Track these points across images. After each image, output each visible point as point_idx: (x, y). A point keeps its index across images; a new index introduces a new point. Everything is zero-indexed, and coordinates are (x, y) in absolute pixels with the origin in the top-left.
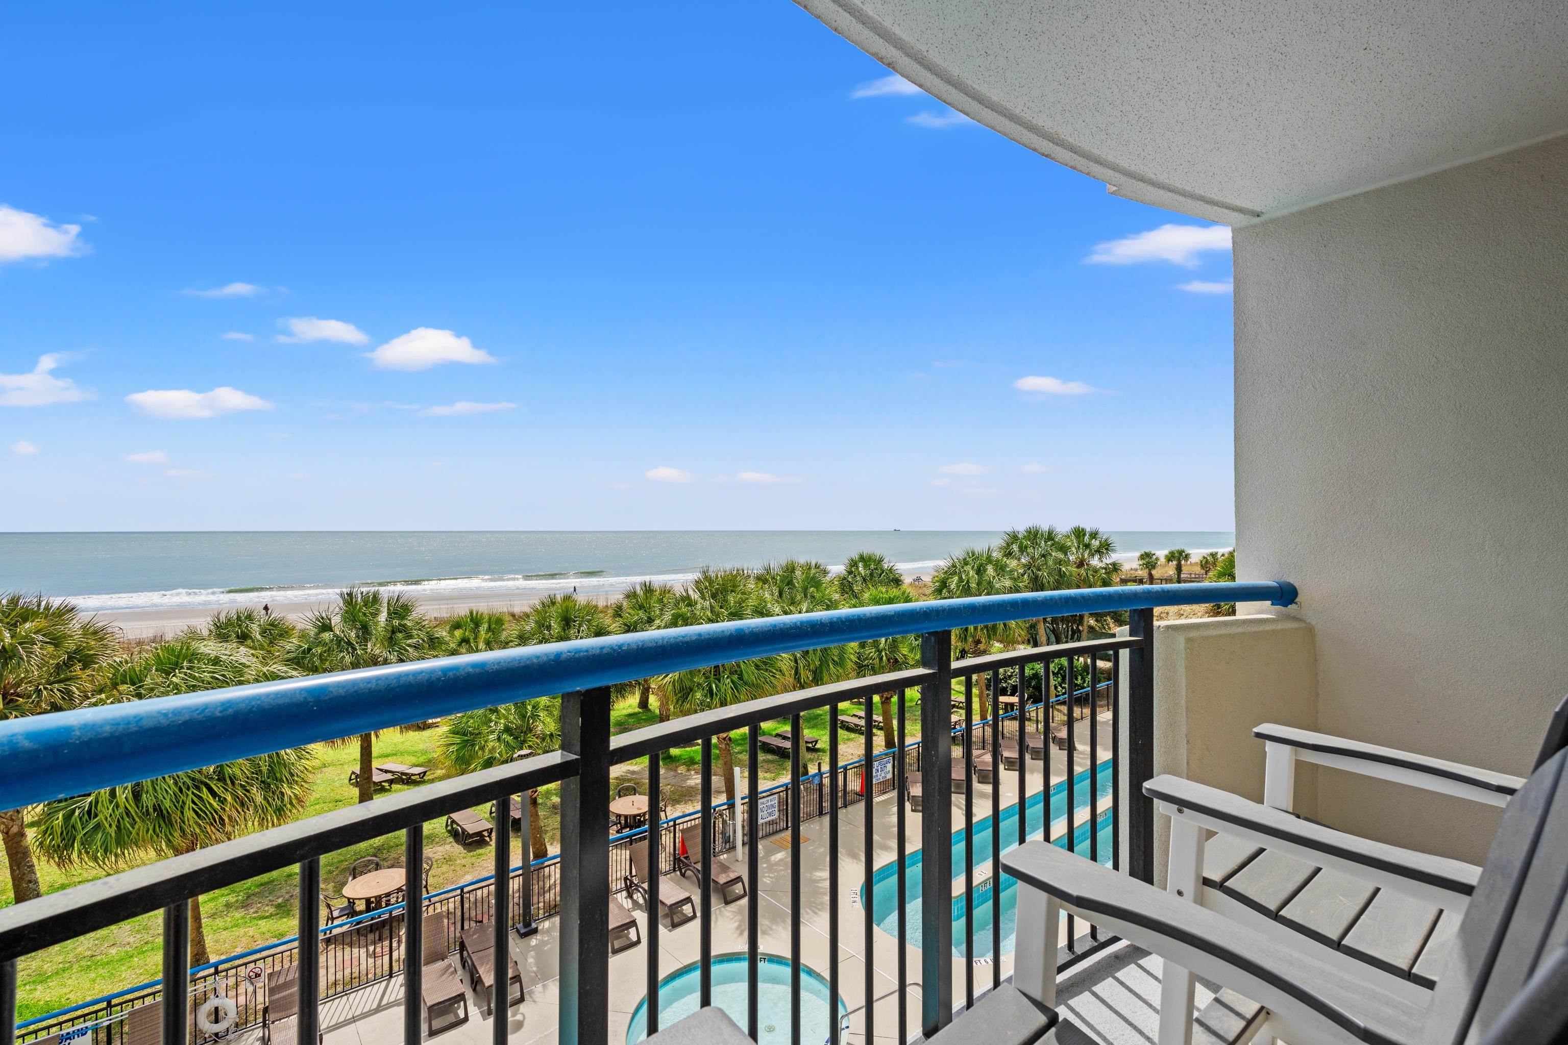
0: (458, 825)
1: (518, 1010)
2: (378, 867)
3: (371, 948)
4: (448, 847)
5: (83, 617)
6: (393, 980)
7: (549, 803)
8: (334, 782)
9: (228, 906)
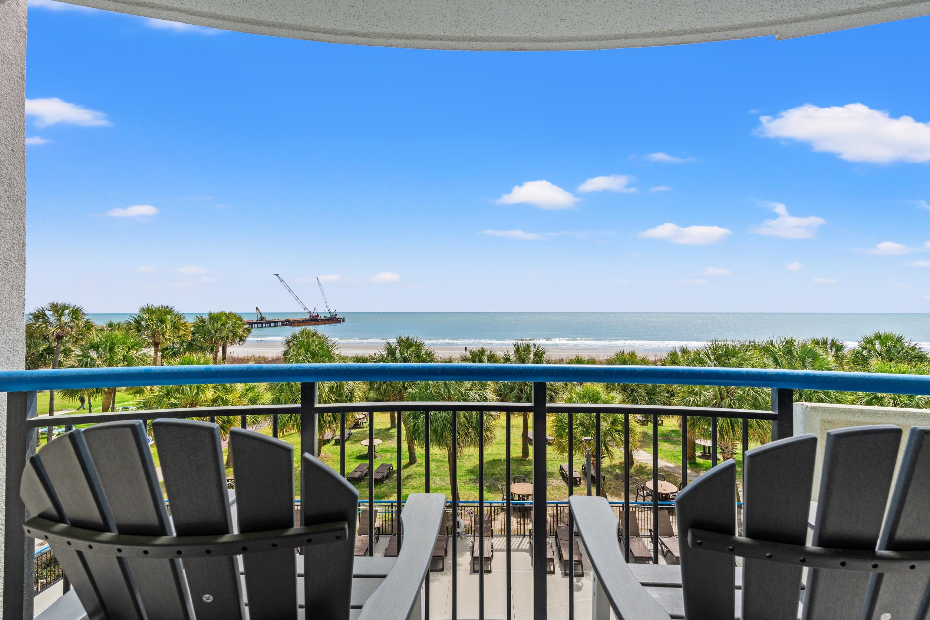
0: (565, 471)
1: (580, 580)
2: (524, 481)
3: (519, 519)
4: (559, 481)
5: (426, 348)
6: (525, 538)
7: (615, 473)
8: (516, 435)
9: (470, 480)
